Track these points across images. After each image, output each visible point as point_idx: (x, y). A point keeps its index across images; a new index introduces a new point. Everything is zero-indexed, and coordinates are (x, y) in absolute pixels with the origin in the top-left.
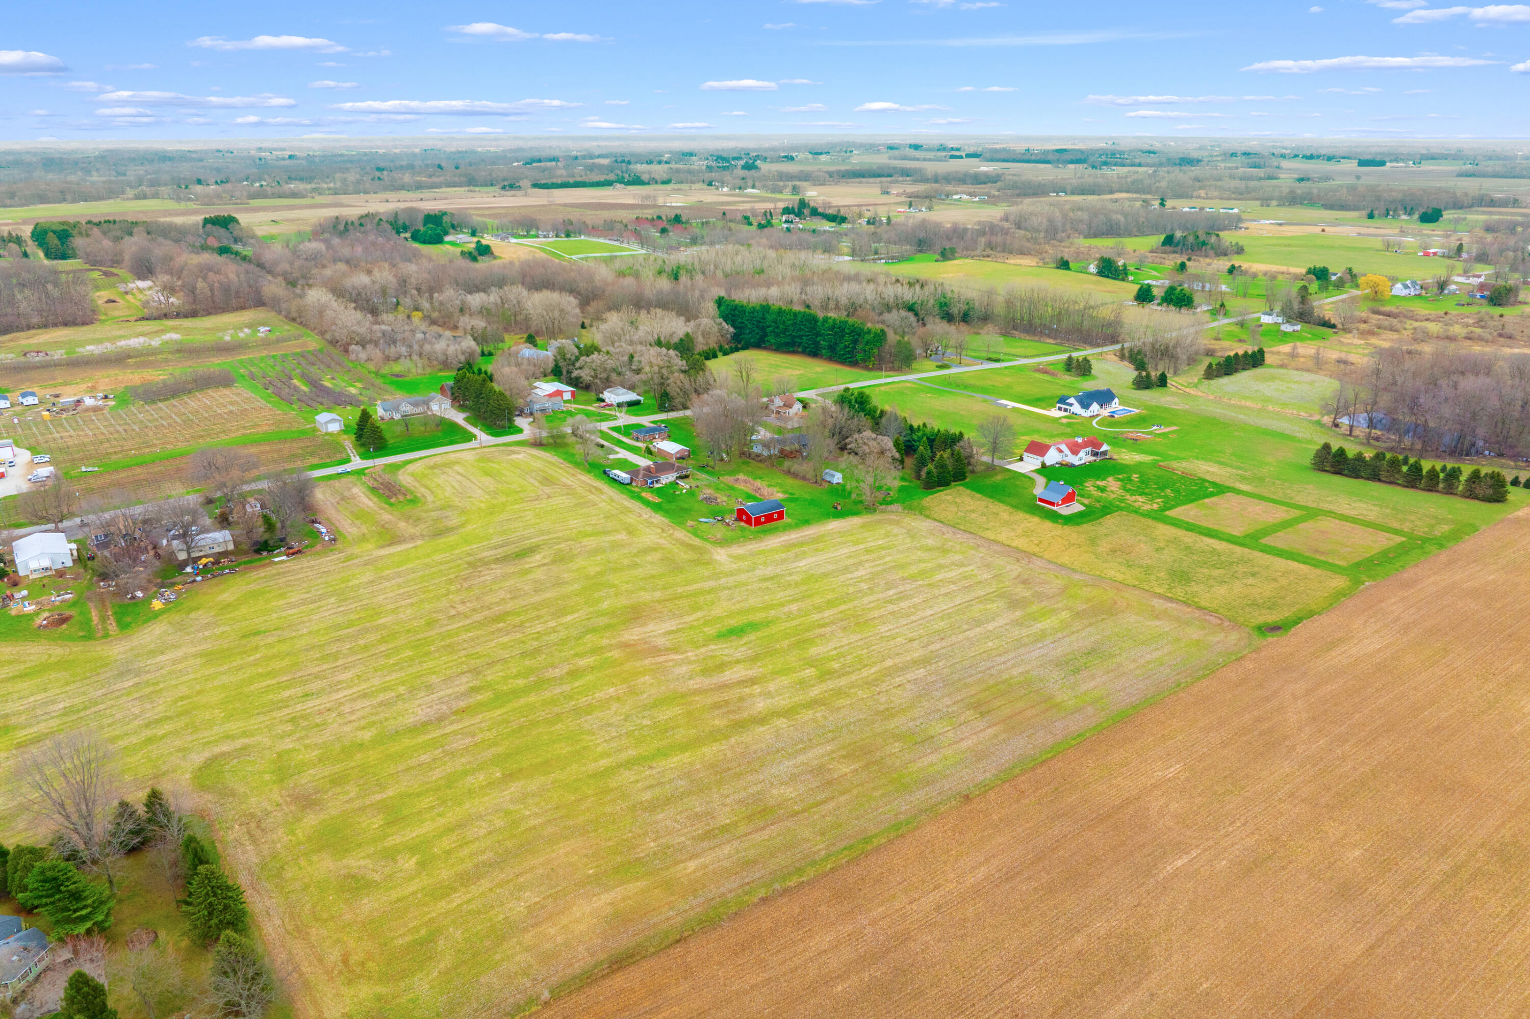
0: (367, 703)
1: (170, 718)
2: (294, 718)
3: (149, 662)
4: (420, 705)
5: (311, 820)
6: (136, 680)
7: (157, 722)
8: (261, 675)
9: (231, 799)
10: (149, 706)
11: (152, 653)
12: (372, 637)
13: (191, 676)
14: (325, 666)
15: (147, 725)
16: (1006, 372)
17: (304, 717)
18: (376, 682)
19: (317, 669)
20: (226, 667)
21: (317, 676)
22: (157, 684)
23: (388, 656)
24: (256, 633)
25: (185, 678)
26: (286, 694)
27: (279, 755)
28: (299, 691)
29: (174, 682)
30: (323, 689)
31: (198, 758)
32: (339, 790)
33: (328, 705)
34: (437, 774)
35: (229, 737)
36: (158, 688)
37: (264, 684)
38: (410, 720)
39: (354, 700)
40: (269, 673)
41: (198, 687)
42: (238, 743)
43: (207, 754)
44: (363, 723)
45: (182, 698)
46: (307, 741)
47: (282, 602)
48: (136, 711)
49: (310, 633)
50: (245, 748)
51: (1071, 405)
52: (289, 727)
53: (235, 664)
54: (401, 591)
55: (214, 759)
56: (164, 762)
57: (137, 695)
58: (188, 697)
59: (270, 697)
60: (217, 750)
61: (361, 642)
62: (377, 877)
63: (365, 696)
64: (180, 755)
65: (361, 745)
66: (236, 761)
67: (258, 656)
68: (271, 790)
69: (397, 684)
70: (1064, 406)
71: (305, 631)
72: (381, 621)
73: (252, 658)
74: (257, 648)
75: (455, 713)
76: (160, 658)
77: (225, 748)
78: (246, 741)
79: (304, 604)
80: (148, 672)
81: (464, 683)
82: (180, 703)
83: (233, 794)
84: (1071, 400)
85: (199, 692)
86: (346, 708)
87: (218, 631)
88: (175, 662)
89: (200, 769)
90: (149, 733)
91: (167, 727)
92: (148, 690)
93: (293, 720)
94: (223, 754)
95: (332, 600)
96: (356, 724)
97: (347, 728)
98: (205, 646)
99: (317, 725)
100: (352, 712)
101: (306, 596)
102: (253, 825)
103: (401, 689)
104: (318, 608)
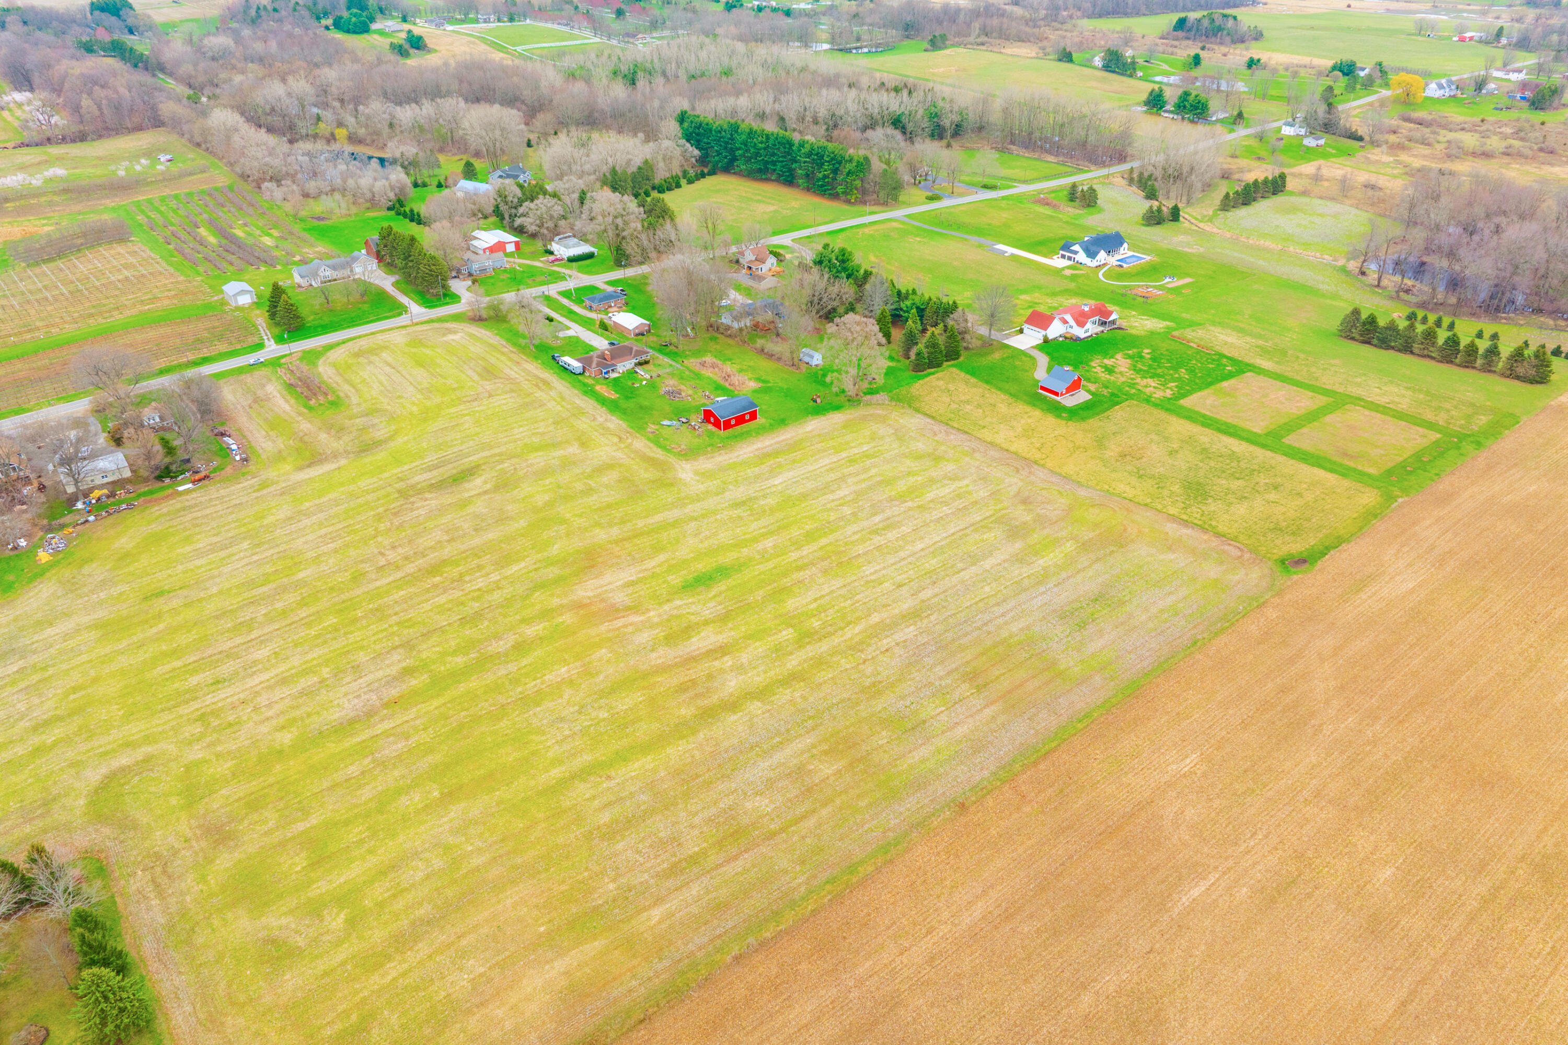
0: (286, 691)
1: (59, 718)
2: (203, 715)
3: (36, 638)
4: (346, 695)
5: (225, 861)
6: (21, 663)
7: (46, 724)
8: (165, 655)
9: (132, 833)
10: (36, 701)
11: (40, 625)
12: (291, 598)
13: (84, 658)
14: (239, 640)
15: (35, 729)
16: (1003, 204)
17: (215, 713)
18: (296, 661)
19: (229, 644)
20: (124, 643)
21: (230, 655)
22: (46, 669)
23: (309, 625)
24: (159, 594)
25: (78, 661)
26: (194, 680)
27: (188, 768)
28: (206, 676)
29: (64, 666)
30: (236, 673)
31: (94, 775)
32: (255, 817)
33: (242, 696)
34: (366, 793)
35: (129, 745)
36: (46, 675)
37: (168, 667)
38: (335, 715)
39: (271, 688)
40: (174, 651)
41: (93, 673)
42: (140, 753)
43: (104, 770)
44: (282, 720)
45: (74, 690)
46: (219, 749)
47: (188, 549)
48: (22, 707)
49: (221, 592)
50: (148, 759)
51: (1076, 253)
52: (197, 729)
53: (135, 639)
54: (323, 532)
55: (111, 777)
56: (55, 783)
57: (22, 685)
58: (82, 688)
59: (176, 685)
60: (116, 764)
61: (279, 605)
62: (301, 941)
63: (284, 681)
64: (73, 771)
65: (280, 752)
66: (137, 778)
67: (161, 626)
68: (178, 819)
69: (320, 665)
70: (1067, 254)
71: (214, 590)
72: (301, 575)
73: (154, 630)
74: (159, 616)
75: (386, 705)
76: (50, 631)
77: (124, 760)
78: (147, 749)
79: (213, 551)
80: (35, 652)
81: (396, 662)
82: (72, 697)
83: (135, 826)
84: (1076, 248)
85: (95, 681)
86: (263, 700)
87: (115, 591)
88: (66, 637)
89: (96, 792)
90: (36, 740)
91: (57, 732)
92: (36, 678)
93: (202, 718)
94: (123, 770)
95: (245, 545)
96: (274, 722)
97: (264, 729)
98: (100, 614)
99: (230, 725)
100: (269, 706)
101: (215, 539)
102: (158, 870)
103: (325, 672)
104: (229, 556)
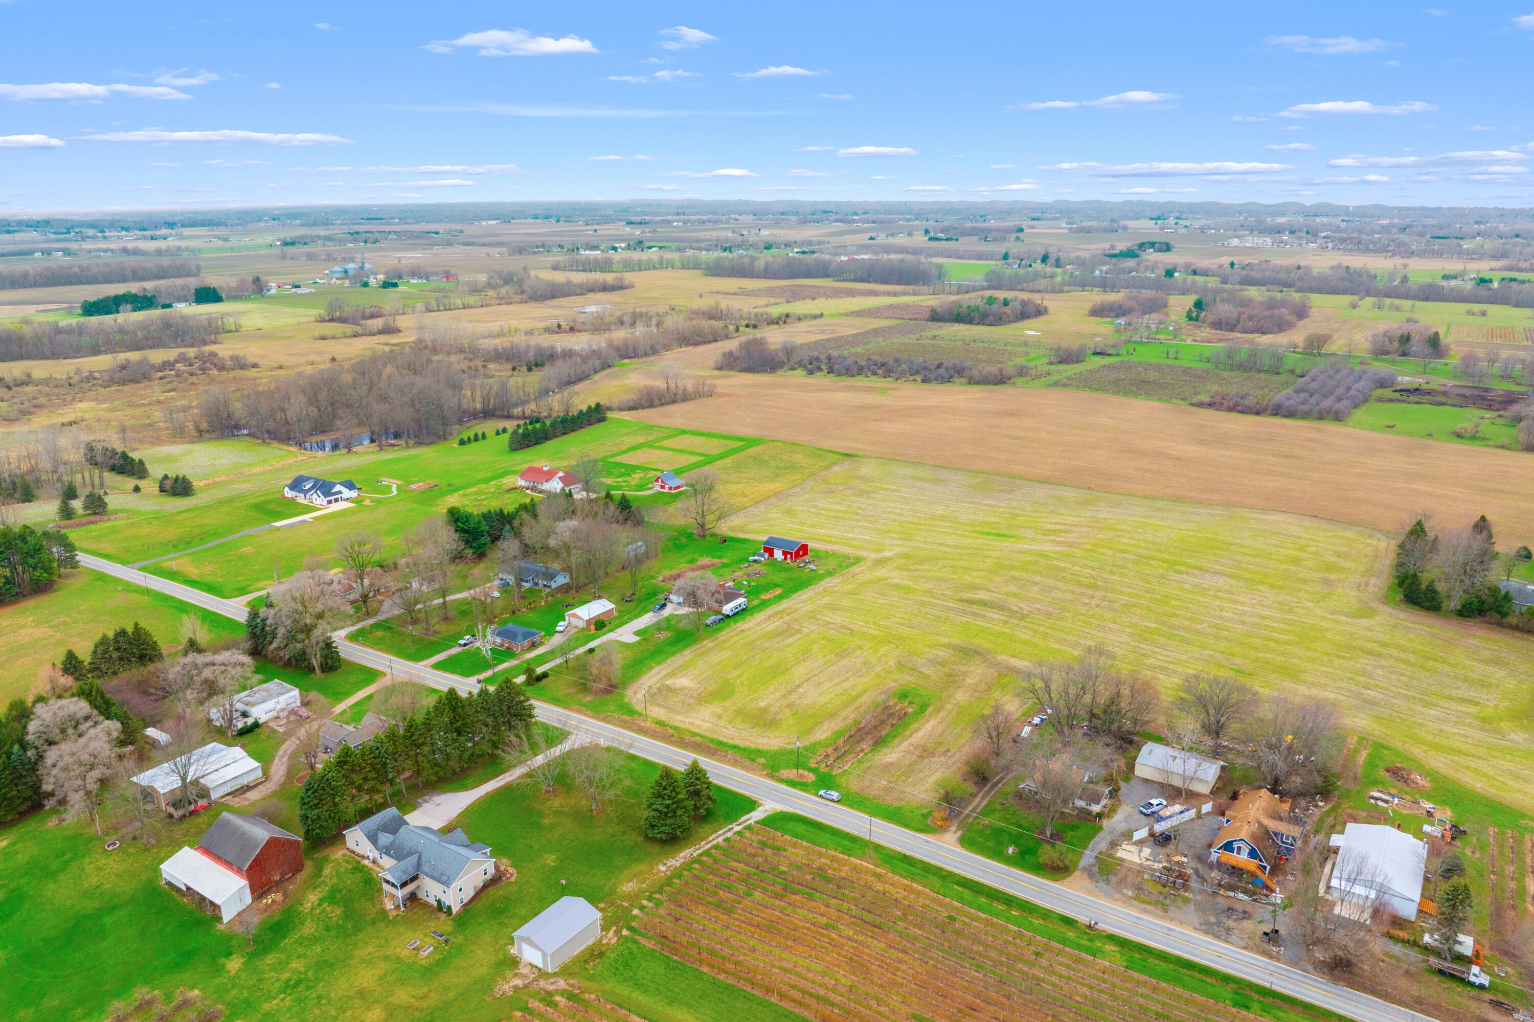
1: (1362, 650)
3: (1343, 698)
4: (1216, 583)
6: (1363, 691)
7: (1371, 653)
8: (1276, 642)
9: (1363, 600)
10: (1369, 668)
12: (1174, 621)
13: (1323, 669)
14: (1231, 625)
15: (1380, 655)
17: (1282, 610)
18: (1218, 603)
19: (1237, 626)
20: (1292, 661)
21: (1243, 623)
22: (1351, 678)
23: (1187, 608)
24: (1240, 672)
25: (1329, 670)
26: (1276, 625)
27: (1318, 602)
28: (1266, 622)
30: (1251, 616)
31: (1365, 622)
32: (1307, 578)
35: (1336, 622)
40: (1270, 640)
41: (1326, 658)
42: (1335, 617)
45: (1343, 658)
48: (1379, 671)
49: (1206, 648)
50: (1332, 613)
57: (1372, 681)
58: (1338, 656)
59: (1287, 628)
60: (1349, 620)
61: (1187, 623)
63: (1234, 601)
64: (1373, 628)
65: (1271, 586)
66: (1344, 611)
67: (1261, 655)
68: (1339, 593)
69: (1209, 596)
71: (1207, 652)
72: (1153, 625)
73: (1267, 656)
74: (1256, 660)
75: (1207, 571)
76: (1331, 696)
77: (1344, 618)
78: (1329, 616)
79: (1175, 672)
80: (1350, 691)
82: (1348, 655)
83: (1360, 601)
85: (1328, 654)
86: (1254, 601)
87: (1265, 691)
88: (1324, 686)
89: (1368, 617)
90: (1383, 650)
91: (1368, 645)
92: (1361, 679)
93: (1290, 611)
94: (1348, 616)
95: (1151, 661)
96: (1260, 594)
97: (1267, 595)
98: (1289, 685)
99: (1280, 604)
100: (1254, 599)
103: (1211, 593)
104: (1171, 662)
